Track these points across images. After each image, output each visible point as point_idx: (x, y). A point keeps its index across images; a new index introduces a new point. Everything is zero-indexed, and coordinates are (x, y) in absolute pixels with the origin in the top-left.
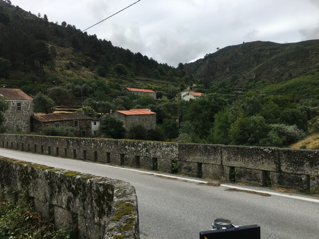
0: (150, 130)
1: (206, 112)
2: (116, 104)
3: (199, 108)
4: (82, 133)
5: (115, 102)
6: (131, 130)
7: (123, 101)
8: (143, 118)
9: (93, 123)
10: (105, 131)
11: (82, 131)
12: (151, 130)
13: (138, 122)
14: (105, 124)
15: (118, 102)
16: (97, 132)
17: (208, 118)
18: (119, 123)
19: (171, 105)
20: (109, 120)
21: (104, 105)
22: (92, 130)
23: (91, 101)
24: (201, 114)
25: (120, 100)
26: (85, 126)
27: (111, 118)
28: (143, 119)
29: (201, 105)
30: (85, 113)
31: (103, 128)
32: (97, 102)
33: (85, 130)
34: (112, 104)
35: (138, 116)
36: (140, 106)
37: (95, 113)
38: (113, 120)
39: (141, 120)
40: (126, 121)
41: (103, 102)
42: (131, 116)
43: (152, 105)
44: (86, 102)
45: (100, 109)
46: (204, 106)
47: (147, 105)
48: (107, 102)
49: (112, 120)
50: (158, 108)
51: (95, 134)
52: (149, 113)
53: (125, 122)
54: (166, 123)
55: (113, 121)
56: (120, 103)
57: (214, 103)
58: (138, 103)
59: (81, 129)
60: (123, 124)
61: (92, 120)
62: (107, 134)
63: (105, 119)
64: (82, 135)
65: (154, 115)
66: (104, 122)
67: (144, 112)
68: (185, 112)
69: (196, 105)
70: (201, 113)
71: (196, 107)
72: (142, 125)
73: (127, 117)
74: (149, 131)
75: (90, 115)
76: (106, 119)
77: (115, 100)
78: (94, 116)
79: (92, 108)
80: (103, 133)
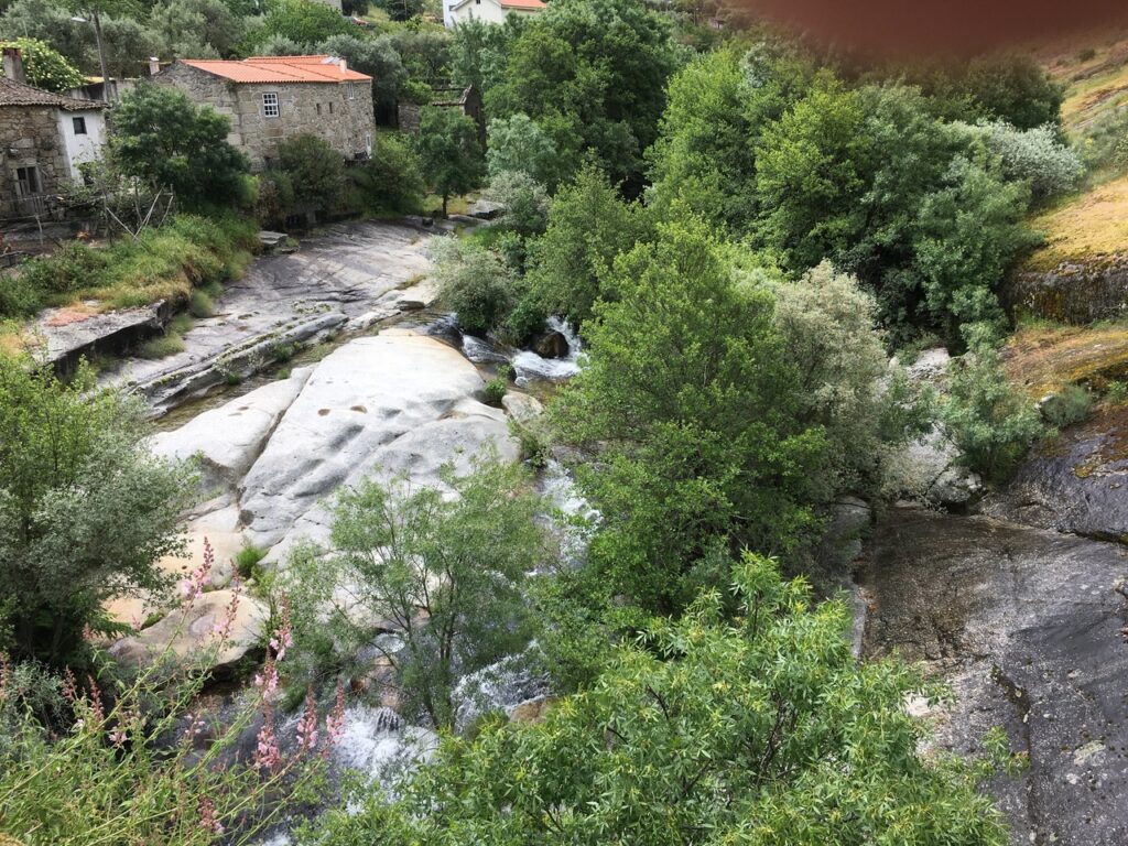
0: (351, 156)
1: (594, 75)
2: (170, 32)
3: (560, 55)
4: (16, 177)
5: (166, 23)
6: (267, 158)
7: (200, 19)
8: (318, 100)
9: (66, 124)
10: (143, 164)
11: (13, 165)
12: (356, 156)
13: (296, 118)
14: (133, 130)
15: (174, 20)
16: (98, 173)
17: (600, 101)
18: (207, 122)
19: (416, 46)
20: (152, 105)
21: (111, 37)
22: (72, 163)
23: (43, 10)
24: (571, 85)
25: (187, 15)
26: (26, 143)
27: (166, 98)
28: (318, 105)
29: (567, 43)
30: (16, 71)
31: (126, 151)
32: (74, 14)
33: (31, 162)
34: (151, 32)
35: (295, 89)
36: (287, 42)
37: (68, 72)
38: (177, 109)
39: (311, 110)
40: (240, 115)
41: (105, 20)
42: (260, 90)
43: (343, 37)
44: (17, 15)
45: (94, 54)
46: (581, 47)
47: (323, 39)
48: (127, 22)
49: (170, 107)
50: (375, 56)
51: (88, 182)
52: (341, 78)
53: (236, 117)
54: (424, 124)
55: (178, 113)
56: (190, 25)
57: (621, 30)
58: (276, 27)
59: (11, 156)
60: (229, 130)
61: (61, 107)
62: (154, 178)
63: (131, 104)
64: (17, 185)
65: (362, 88)
66: (129, 118)
67: (316, 69)
68: (489, 73)
69: (545, 39)
70: (571, 76)
71: (546, 52)
72: (318, 135)
73: (240, 93)
74: (349, 163)
75: (47, 85)
76: (138, 101)
77: (161, 13)
78: (70, 90)
79: (51, 47)
80: (129, 176)
